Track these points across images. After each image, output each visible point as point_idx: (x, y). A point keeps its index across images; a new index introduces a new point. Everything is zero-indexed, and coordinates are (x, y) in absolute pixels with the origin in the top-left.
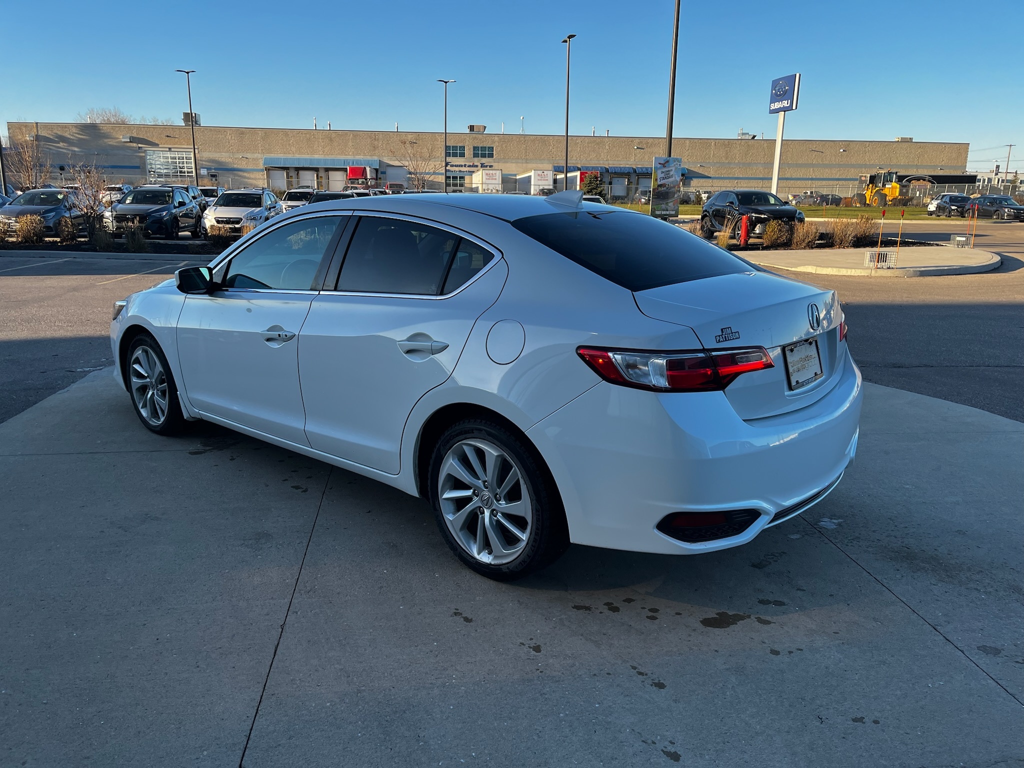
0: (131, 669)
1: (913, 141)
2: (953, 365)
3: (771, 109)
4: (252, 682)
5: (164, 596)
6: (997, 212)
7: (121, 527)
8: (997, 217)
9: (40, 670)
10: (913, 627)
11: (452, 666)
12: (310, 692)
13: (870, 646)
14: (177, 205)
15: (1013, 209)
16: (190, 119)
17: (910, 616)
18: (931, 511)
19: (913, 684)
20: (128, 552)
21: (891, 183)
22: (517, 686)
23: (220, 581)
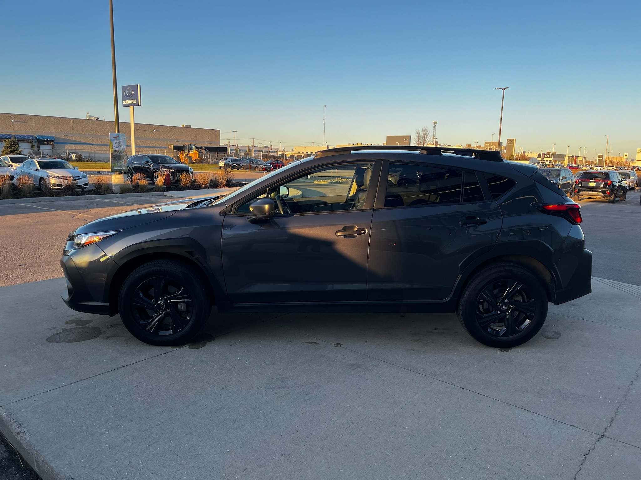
1: (192, 127)
6: (257, 167)
8: (257, 169)
21: (193, 151)
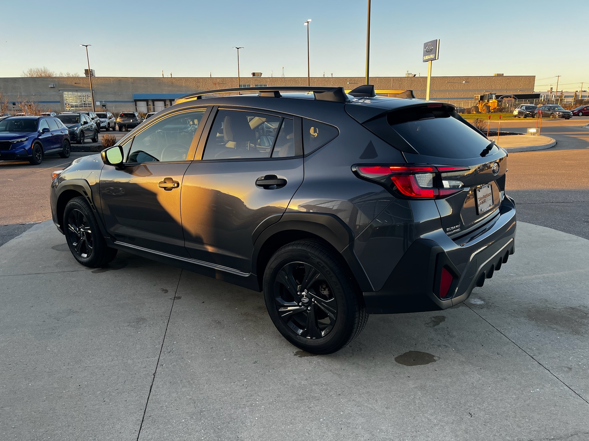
0: (65, 404)
1: (504, 75)
2: (532, 203)
3: (424, 59)
4: (137, 409)
5: (82, 359)
6: (552, 114)
7: (55, 318)
8: (552, 117)
9: (10, 407)
10: (520, 357)
11: (256, 393)
12: (172, 414)
13: (496, 369)
14: (83, 123)
15: (561, 112)
16: (89, 72)
17: (517, 351)
18: (526, 288)
19: (522, 391)
20: (60, 333)
21: (492, 100)
22: (294, 404)
23: (116, 348)
